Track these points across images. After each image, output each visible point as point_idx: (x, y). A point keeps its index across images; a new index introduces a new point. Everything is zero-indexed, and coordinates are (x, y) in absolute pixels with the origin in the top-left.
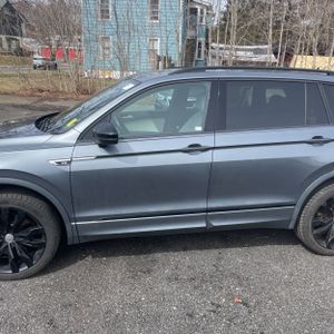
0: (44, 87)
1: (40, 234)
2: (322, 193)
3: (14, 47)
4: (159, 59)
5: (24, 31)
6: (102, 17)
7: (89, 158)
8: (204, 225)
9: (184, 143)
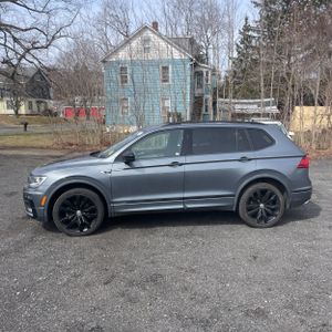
0: (73, 141)
1: (94, 211)
2: (250, 189)
3: (42, 108)
4: (169, 115)
5: (52, 95)
6: (122, 82)
7: (120, 170)
8: (182, 206)
9: (170, 161)
